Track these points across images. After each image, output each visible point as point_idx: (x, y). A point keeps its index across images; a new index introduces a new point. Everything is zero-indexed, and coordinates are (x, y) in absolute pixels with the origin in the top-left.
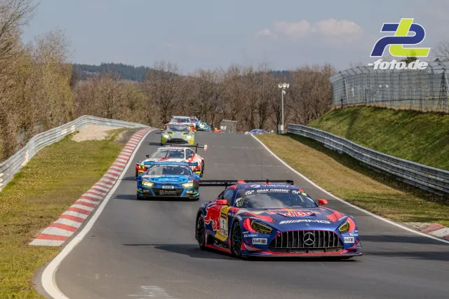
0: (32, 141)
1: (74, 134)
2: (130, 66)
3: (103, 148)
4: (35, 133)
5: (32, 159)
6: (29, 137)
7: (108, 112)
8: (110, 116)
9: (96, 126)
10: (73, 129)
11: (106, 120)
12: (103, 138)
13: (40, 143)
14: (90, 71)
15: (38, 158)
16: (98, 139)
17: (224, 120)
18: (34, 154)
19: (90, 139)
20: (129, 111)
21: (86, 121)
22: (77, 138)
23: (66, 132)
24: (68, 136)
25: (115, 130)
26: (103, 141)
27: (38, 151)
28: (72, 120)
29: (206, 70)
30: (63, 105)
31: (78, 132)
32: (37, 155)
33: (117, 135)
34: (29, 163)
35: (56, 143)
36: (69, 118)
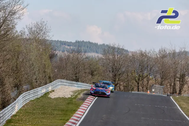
0: (20, 97)
1: (51, 92)
2: (96, 43)
3: (68, 104)
4: (24, 91)
5: (20, 110)
6: (20, 94)
7: (76, 77)
8: (77, 80)
9: (67, 87)
10: (50, 89)
11: (74, 82)
12: (70, 96)
13: (26, 99)
14: (68, 46)
15: (24, 108)
16: (66, 97)
17: (155, 85)
18: (22, 106)
19: (61, 96)
20: (90, 76)
21: (60, 83)
22: (52, 96)
23: (45, 91)
24: (47, 94)
25: (79, 90)
26: (69, 98)
27: (25, 104)
28: (51, 82)
29: (144, 50)
30: (45, 72)
31: (53, 91)
32: (24, 107)
33: (79, 94)
34: (17, 112)
35: (37, 98)
36: (48, 81)
